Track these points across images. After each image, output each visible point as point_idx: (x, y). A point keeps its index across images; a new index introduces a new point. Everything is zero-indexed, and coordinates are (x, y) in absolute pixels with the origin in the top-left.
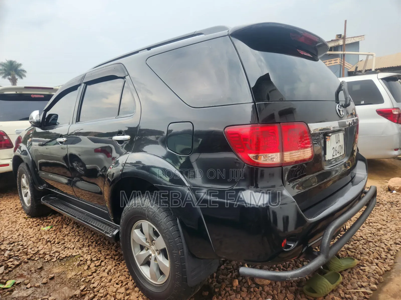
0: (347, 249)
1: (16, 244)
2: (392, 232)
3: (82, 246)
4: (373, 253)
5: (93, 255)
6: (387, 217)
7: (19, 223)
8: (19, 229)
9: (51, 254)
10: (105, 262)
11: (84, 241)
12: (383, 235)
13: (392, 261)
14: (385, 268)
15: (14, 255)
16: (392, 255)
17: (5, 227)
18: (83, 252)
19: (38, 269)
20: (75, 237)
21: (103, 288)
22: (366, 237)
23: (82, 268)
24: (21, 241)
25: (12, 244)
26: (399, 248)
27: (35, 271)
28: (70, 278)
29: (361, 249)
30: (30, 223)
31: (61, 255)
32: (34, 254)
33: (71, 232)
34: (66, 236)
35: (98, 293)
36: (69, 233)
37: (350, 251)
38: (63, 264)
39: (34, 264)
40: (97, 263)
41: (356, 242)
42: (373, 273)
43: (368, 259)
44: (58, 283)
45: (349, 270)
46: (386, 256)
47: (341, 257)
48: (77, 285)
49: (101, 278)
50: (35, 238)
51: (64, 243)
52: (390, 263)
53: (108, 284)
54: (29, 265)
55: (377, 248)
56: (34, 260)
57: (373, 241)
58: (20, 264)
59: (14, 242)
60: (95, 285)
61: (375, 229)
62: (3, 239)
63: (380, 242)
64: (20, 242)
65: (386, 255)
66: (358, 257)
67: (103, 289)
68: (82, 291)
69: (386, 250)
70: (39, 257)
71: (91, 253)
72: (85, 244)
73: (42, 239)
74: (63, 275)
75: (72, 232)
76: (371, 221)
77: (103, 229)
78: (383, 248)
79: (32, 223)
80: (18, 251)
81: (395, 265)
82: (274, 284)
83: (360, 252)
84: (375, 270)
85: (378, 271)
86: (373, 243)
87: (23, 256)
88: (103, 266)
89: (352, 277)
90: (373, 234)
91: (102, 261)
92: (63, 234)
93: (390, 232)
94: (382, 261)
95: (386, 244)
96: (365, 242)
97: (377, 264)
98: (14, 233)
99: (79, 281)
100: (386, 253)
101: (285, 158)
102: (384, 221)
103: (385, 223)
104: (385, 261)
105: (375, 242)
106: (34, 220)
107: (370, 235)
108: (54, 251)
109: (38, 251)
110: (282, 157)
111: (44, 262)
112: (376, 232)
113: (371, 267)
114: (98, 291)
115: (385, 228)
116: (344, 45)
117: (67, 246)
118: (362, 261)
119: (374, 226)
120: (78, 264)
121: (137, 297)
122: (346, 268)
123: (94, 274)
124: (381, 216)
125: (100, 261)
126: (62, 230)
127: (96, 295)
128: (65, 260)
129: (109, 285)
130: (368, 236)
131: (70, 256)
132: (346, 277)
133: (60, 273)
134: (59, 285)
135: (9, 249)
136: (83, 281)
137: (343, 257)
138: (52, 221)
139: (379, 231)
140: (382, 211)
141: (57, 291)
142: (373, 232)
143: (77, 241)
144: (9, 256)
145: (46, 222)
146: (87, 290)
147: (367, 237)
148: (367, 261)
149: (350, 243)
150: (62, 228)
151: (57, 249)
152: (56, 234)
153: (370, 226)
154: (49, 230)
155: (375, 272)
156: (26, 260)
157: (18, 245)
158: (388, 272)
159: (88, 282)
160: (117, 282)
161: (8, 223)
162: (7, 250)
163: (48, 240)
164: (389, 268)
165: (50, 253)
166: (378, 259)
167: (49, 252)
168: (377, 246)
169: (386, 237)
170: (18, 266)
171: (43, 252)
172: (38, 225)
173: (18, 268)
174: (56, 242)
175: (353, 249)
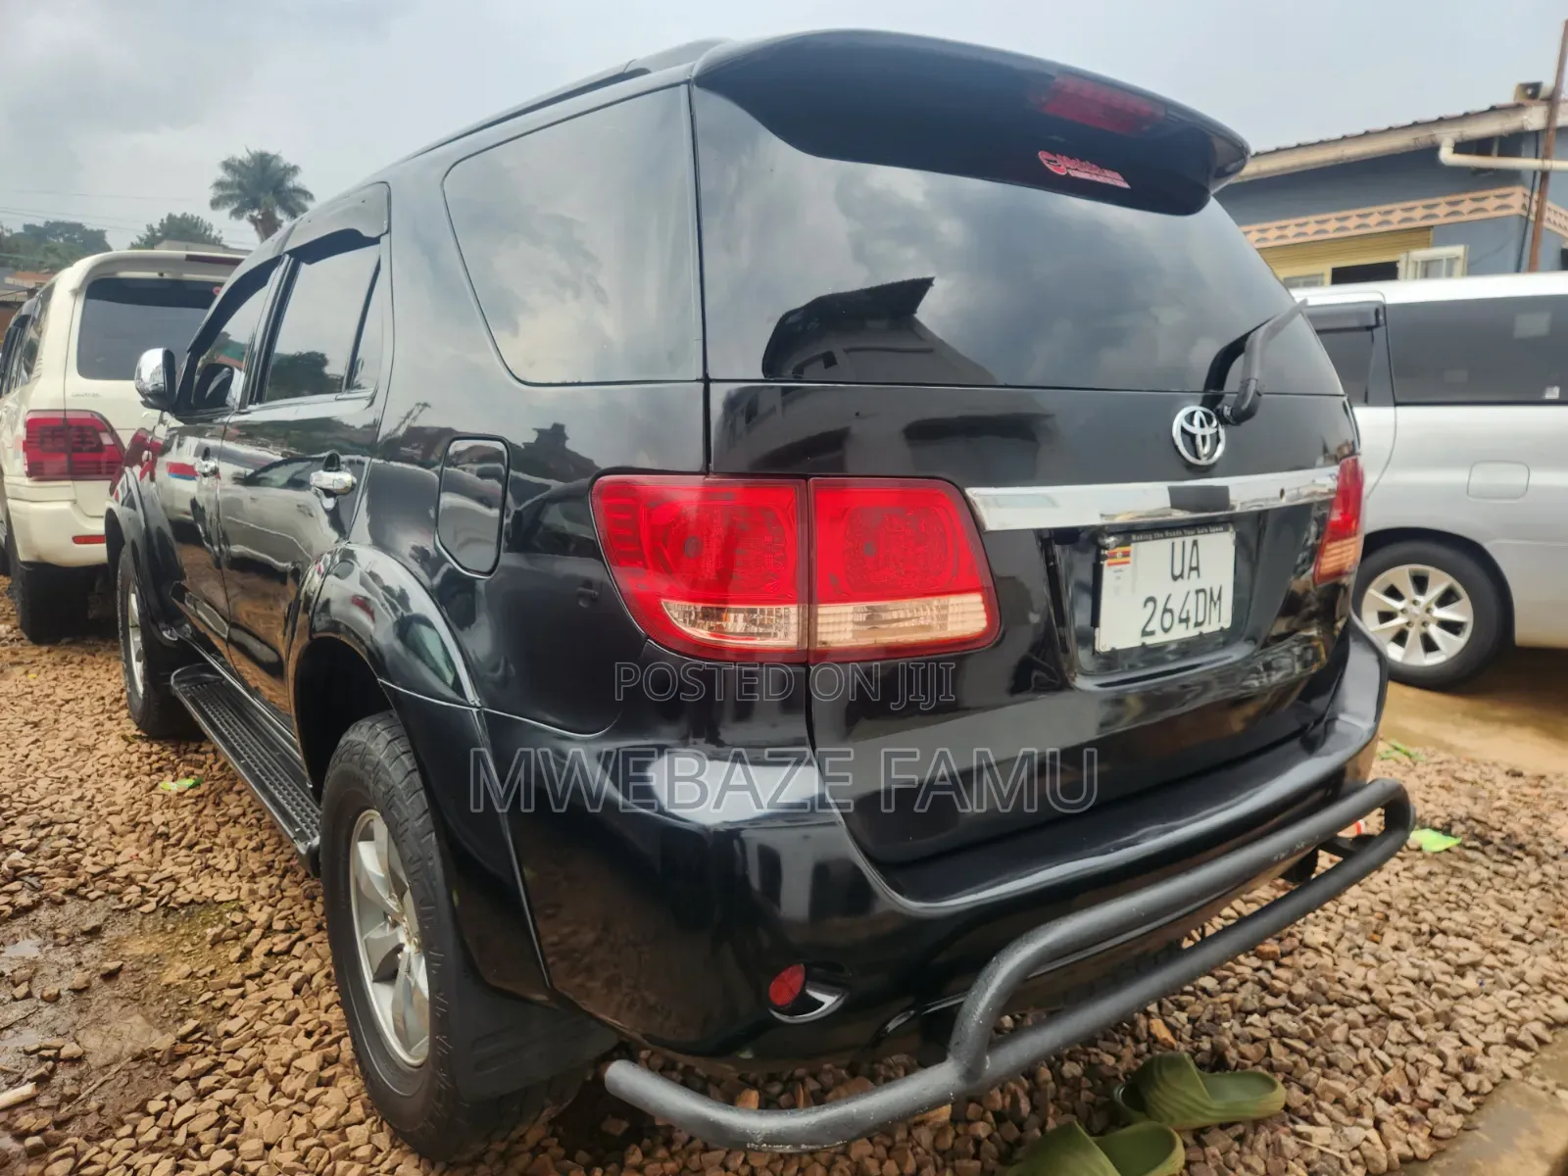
0: (1276, 1032)
1: (57, 828)
2: (1523, 987)
3: (265, 868)
4: (1386, 1068)
5: (280, 911)
6: (1530, 918)
7: (99, 754)
8: (89, 776)
9: (148, 885)
10: (310, 945)
11: (279, 851)
12: (1470, 995)
13: (1457, 1121)
14: (1409, 1144)
15: (30, 870)
16: (1467, 1093)
17: (50, 764)
18: (252, 892)
19: (84, 933)
20: (255, 830)
21: (253, 1041)
22: (1387, 996)
23: (223, 954)
24: (76, 822)
25: (43, 827)
26: (1520, 1064)
27: (68, 938)
28: (168, 986)
29: (1335, 1042)
30: (134, 757)
31: (180, 892)
32: (94, 875)
33: (251, 810)
34: (231, 824)
35: (233, 1058)
36: (244, 814)
37: (1285, 1045)
38: (170, 927)
39: (80, 913)
40: (282, 941)
41: (1335, 1007)
42: (1341, 1161)
43: (1344, 1095)
44: (122, 998)
45: (1240, 1129)
46: (1443, 1092)
47: (1233, 1064)
48: (179, 1014)
49: (265, 1002)
50: (124, 817)
51: (210, 850)
52: (1443, 1127)
53: (277, 1029)
54: (60, 915)
55: (1415, 1051)
56: (84, 897)
57: (1412, 1016)
58: (36, 905)
59: (51, 823)
60: (232, 1026)
61: (1447, 962)
62: (25, 806)
63: (1440, 1025)
64: (69, 826)
65: (1442, 1086)
66: (1305, 1077)
67: (253, 1047)
68: (184, 1039)
69: (1453, 1065)
70: (107, 891)
71: (280, 900)
72: (276, 865)
73: (146, 823)
74: (152, 968)
75: (253, 812)
76: (1445, 924)
77: (298, 819)
78: (1441, 1056)
79: (140, 759)
80: (52, 857)
81: (1460, 1142)
82: (901, 1135)
83: (1327, 1058)
84: (1357, 1148)
85: (1368, 1153)
86: (1405, 1026)
87: (55, 880)
88: (296, 957)
89: (1240, 1161)
90: (1428, 984)
91: (302, 938)
92: (223, 815)
93: (1513, 985)
94: (1411, 1112)
95: (1467, 1037)
96: (1371, 1018)
97: (1377, 1124)
98: (68, 790)
99: (193, 999)
100: (1445, 1081)
101: (820, 629)
102: (1505, 931)
103: (1503, 942)
104: (1424, 1111)
105: (1420, 1022)
106: (156, 748)
107: (1410, 987)
108: (166, 874)
109: (112, 868)
110: (809, 625)
111: (115, 910)
112: (1447, 979)
113: (1346, 1130)
114: (233, 1052)
115: (1492, 968)
116: (1551, 133)
117: (211, 862)
118: (1317, 1097)
119: (1449, 949)
120: (215, 935)
121: (349, 1099)
122: (1226, 1118)
123: (248, 983)
124: (1503, 911)
125: (295, 936)
126: (226, 798)
127: (222, 1064)
128: (183, 912)
129: (278, 1035)
130: (1395, 989)
131: (205, 902)
132: (1214, 1156)
133: (145, 960)
134: (123, 1003)
135: (25, 844)
136: (204, 1003)
137: (1245, 1067)
138: (209, 762)
139: (1462, 976)
140: (1520, 889)
141: (105, 1028)
142: (1428, 976)
143: (254, 850)
144: (12, 872)
145: (190, 762)
146: (200, 1040)
147: (1391, 994)
148: (1339, 1100)
149: (1304, 1010)
150: (229, 790)
151: (176, 869)
152: (200, 812)
153: (1433, 947)
154: (184, 793)
155: (1356, 1154)
156: (59, 894)
157: (62, 833)
158: (1414, 1166)
159: (221, 1009)
160: (309, 1026)
161: (67, 750)
162: (18, 847)
163: (162, 829)
164: (1424, 1148)
165: (146, 881)
166: (1393, 1099)
167: (144, 876)
168: (1419, 1042)
169: (1481, 1004)
170: (26, 910)
171: (124, 875)
172: (160, 770)
173: (21, 921)
174: (183, 843)
175: (1299, 1038)
